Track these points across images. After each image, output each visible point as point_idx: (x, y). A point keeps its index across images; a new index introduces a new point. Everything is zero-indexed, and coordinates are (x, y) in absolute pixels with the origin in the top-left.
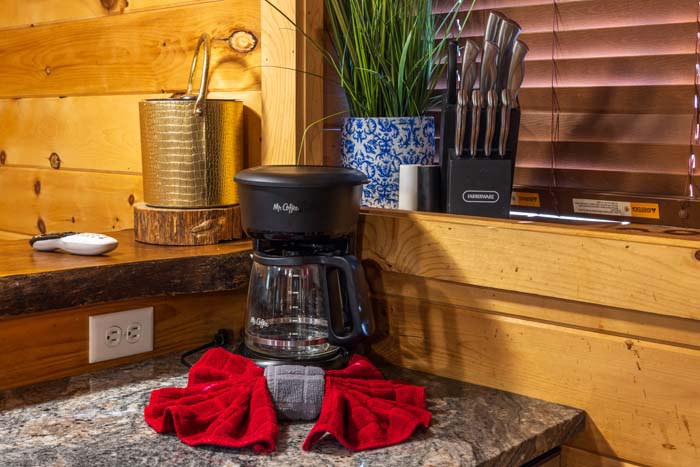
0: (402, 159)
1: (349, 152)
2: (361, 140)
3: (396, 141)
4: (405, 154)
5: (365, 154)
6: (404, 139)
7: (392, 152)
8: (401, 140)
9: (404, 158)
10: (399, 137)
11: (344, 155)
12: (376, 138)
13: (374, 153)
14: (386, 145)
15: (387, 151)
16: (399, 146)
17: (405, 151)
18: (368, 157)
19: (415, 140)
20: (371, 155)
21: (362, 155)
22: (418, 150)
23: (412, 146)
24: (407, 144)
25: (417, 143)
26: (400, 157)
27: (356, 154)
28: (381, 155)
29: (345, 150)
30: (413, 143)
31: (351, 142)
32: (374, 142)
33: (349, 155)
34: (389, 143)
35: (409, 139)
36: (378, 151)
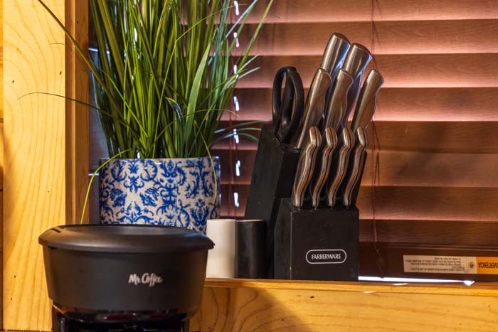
0: (189, 213)
1: (117, 204)
2: (136, 188)
3: (182, 189)
4: (193, 206)
5: (142, 207)
6: (192, 186)
7: (178, 204)
8: (188, 188)
9: (192, 211)
10: (186, 184)
11: (108, 209)
12: (157, 186)
13: (154, 205)
14: (171, 195)
15: (172, 203)
16: (188, 196)
17: (192, 202)
18: (146, 211)
19: (204, 187)
20: (150, 208)
21: (138, 208)
22: (207, 200)
23: (201, 196)
24: (195, 192)
25: (206, 192)
26: (188, 210)
27: (129, 208)
28: (163, 208)
29: (110, 203)
30: (201, 191)
31: (121, 192)
32: (154, 191)
33: (118, 209)
34: (174, 192)
35: (197, 187)
36: (159, 203)
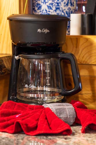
0: (65, 12)
1: (38, 9)
2: (46, 3)
3: (62, 3)
4: (67, 10)
5: (48, 10)
6: (66, 3)
7: (61, 9)
8: (65, 3)
9: (66, 12)
10: (64, 2)
11: (35, 11)
12: (53, 2)
13: (52, 9)
14: (58, 5)
15: (59, 8)
16: (65, 6)
17: (66, 8)
18: (49, 11)
19: (71, 3)
20: (51, 10)
21: (46, 10)
22: (72, 8)
23: (69, 6)
24: (67, 5)
25: (72, 5)
26: (65, 11)
27: (43, 10)
28: (55, 11)
29: (36, 8)
30: (69, 4)
31: (40, 4)
32: (52, 4)
33: (39, 11)
34: (59, 4)
35: (68, 3)
36: (54, 8)
